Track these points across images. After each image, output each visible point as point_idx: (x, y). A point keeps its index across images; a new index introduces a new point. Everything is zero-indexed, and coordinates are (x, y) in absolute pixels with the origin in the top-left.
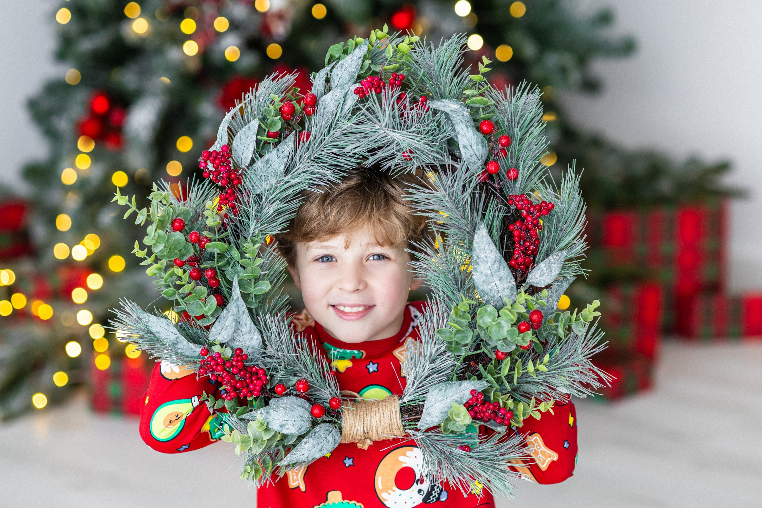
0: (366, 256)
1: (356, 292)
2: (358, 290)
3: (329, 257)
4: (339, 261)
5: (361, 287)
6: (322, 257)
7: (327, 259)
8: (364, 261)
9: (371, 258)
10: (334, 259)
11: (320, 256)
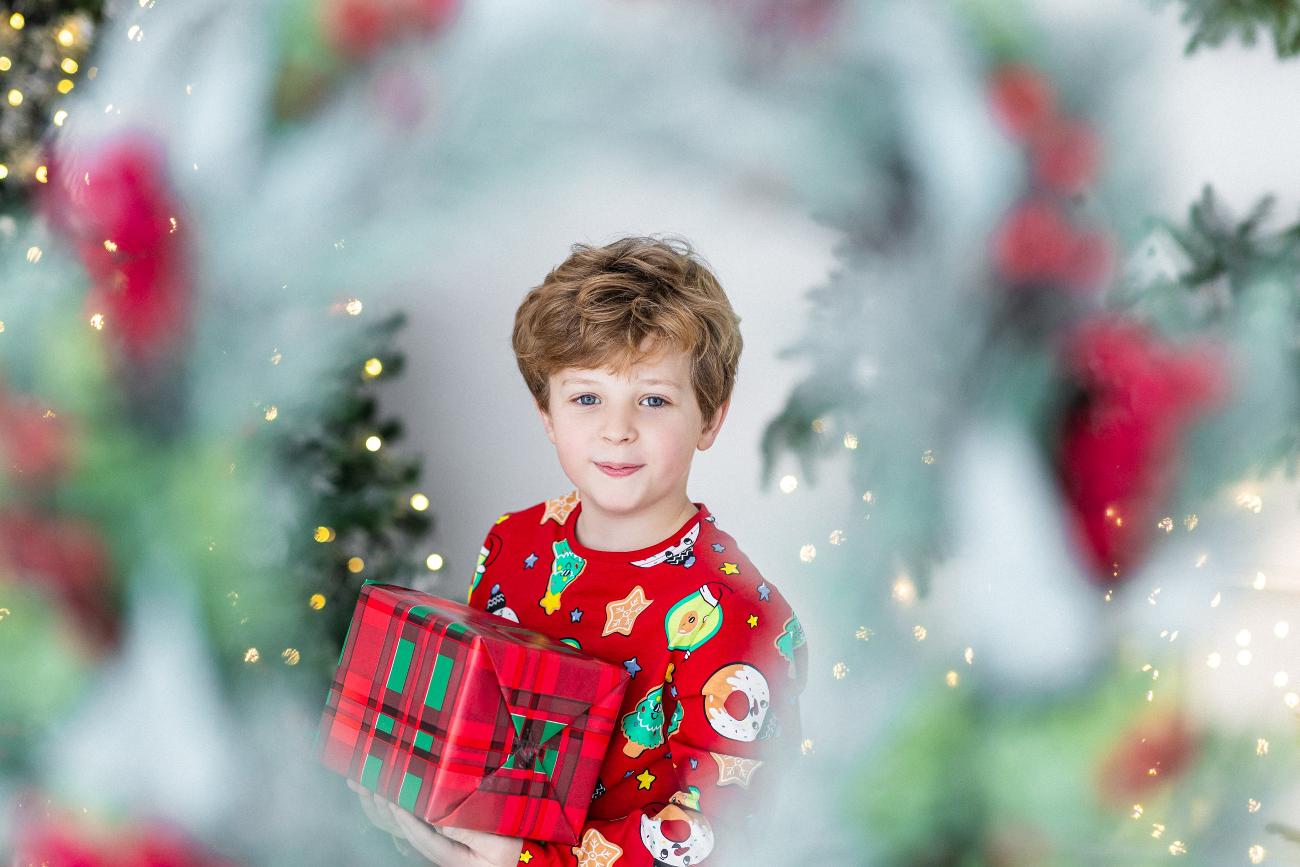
0: (639, 397)
1: (624, 442)
2: (626, 440)
3: (591, 397)
4: (604, 403)
5: (631, 436)
6: (582, 397)
7: (588, 399)
8: (637, 404)
9: (646, 402)
10: (597, 401)
11: (579, 395)
